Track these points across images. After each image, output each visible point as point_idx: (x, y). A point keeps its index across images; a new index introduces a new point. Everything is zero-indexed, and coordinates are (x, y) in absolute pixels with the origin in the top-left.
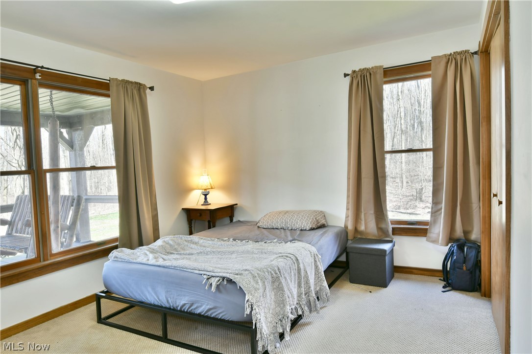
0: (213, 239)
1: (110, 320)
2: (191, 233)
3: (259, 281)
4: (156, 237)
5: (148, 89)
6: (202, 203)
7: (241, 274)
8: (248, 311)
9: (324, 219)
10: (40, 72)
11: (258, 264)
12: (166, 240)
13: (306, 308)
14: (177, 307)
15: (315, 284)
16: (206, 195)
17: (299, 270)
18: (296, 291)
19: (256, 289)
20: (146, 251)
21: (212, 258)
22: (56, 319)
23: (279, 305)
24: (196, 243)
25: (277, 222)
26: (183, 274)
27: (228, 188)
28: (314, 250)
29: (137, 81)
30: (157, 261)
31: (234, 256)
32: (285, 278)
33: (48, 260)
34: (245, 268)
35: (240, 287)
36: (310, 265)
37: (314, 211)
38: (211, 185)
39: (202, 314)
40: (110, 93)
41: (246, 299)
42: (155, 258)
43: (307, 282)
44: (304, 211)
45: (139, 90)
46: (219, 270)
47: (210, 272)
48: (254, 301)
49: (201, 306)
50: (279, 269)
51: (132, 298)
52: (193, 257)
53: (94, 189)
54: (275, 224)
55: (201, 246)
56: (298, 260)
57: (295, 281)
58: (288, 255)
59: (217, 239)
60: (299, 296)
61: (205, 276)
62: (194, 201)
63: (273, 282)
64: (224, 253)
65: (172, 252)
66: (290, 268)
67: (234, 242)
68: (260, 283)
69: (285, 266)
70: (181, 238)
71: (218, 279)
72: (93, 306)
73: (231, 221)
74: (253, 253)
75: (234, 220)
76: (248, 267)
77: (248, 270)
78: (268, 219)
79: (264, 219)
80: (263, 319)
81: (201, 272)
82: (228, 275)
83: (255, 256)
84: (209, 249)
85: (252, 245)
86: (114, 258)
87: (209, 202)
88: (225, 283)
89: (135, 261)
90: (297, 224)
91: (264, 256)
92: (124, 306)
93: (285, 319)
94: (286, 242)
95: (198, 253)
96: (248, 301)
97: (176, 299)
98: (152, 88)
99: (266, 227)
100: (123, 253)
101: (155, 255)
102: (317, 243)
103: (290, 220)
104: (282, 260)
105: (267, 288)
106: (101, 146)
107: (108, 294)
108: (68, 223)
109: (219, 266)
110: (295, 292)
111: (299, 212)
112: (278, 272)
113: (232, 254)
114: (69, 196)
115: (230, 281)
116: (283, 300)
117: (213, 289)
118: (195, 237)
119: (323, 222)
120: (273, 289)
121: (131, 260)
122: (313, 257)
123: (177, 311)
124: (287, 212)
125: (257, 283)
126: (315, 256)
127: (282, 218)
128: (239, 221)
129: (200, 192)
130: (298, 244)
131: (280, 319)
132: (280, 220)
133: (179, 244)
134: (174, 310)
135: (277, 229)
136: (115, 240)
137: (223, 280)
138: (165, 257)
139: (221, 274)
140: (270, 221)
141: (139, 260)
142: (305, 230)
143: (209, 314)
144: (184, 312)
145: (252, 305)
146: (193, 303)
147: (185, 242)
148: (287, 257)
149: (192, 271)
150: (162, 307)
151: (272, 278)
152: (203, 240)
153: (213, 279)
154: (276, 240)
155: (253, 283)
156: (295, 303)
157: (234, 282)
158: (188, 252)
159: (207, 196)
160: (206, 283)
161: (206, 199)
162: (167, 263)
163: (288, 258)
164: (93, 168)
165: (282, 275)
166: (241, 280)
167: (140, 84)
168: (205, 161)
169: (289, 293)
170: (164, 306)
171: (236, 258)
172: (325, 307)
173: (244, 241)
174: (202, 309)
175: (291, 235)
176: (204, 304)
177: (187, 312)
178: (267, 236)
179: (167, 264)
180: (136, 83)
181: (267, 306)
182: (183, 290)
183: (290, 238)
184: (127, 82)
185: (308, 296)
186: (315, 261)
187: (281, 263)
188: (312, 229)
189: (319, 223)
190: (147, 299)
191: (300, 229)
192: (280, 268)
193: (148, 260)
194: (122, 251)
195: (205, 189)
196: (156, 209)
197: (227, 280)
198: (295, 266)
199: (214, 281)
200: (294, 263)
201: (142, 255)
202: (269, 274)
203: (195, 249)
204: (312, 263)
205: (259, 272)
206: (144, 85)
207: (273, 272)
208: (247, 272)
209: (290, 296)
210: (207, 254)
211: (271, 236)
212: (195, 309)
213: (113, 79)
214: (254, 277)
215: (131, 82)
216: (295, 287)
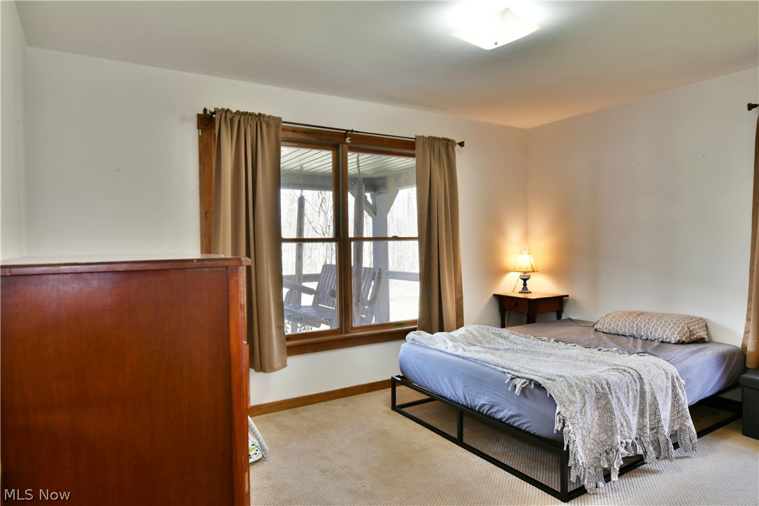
0: (528, 336)
1: (405, 410)
2: (503, 326)
3: (577, 392)
4: (460, 324)
5: (457, 145)
6: (520, 290)
7: (553, 380)
8: (558, 426)
9: (704, 331)
10: (350, 136)
11: (581, 373)
12: (469, 329)
13: (651, 448)
14: (475, 407)
15: (672, 421)
16: (525, 280)
17: (643, 394)
18: (636, 420)
19: (572, 402)
20: (446, 339)
21: (522, 357)
22: (353, 397)
23: (605, 431)
24: (505, 338)
25: (625, 326)
26: (484, 369)
27: (556, 272)
28: (673, 370)
29: (445, 137)
30: (456, 350)
31: (550, 359)
32: (618, 399)
33: (348, 333)
34: (560, 374)
35: (550, 395)
36: (664, 390)
37: (688, 317)
38: (532, 266)
39: (503, 420)
40: (415, 152)
41: (557, 411)
42: (455, 347)
43: (655, 413)
44: (670, 315)
45: (447, 147)
46: (527, 371)
47: (516, 371)
48: (567, 415)
49: (502, 411)
50: (608, 384)
51: (428, 388)
52: (500, 353)
53: (396, 265)
54: (621, 329)
55: (511, 342)
56: (641, 378)
57: (634, 407)
58: (626, 369)
59: (532, 337)
60: (641, 428)
61: (509, 375)
62: (510, 286)
63: (598, 399)
64: (539, 354)
65: (474, 343)
66: (628, 386)
67: (556, 344)
68: (577, 395)
69: (618, 381)
70: (488, 330)
71: (524, 380)
72: (388, 392)
73: (559, 317)
74: (577, 359)
75: (564, 317)
76: (564, 374)
77: (564, 377)
78: (612, 321)
79: (604, 320)
80: (578, 442)
81: (505, 370)
82: (536, 378)
83: (579, 363)
84: (519, 347)
85: (578, 351)
86: (412, 340)
87: (530, 290)
88: (532, 387)
89: (432, 347)
90: (656, 332)
91: (592, 365)
92: (423, 397)
93: (613, 453)
94: (630, 354)
95: (506, 350)
96: (559, 413)
97: (475, 397)
98: (462, 144)
99: (607, 331)
100: (422, 336)
101: (455, 343)
102: (682, 361)
103: (645, 326)
104: (616, 373)
105: (587, 404)
106: (406, 211)
107: (405, 380)
108: (369, 299)
109: (529, 367)
110: (634, 421)
111: (661, 316)
112: (606, 387)
113: (548, 356)
114: (370, 268)
115: (538, 385)
116: (611, 427)
117: (517, 391)
118: (505, 332)
119: (703, 334)
120: (597, 408)
121: (429, 345)
122: (670, 381)
123: (475, 411)
124: (642, 313)
125: (574, 394)
126: (673, 380)
127: (632, 320)
128: (570, 319)
129: (518, 274)
130: (648, 359)
131: (606, 451)
132: (629, 324)
133: (484, 336)
134: (472, 409)
135: (624, 336)
136: (414, 322)
137: (530, 383)
138: (466, 348)
139: (528, 376)
140: (614, 323)
141: (437, 346)
142: (669, 343)
143: (512, 421)
144: (482, 414)
145: (564, 420)
146: (493, 406)
147: (491, 335)
148: (625, 371)
149: (494, 367)
150: (458, 404)
151: (597, 392)
152: (516, 336)
153: (518, 380)
154: (616, 349)
155: (567, 392)
156: (633, 437)
157: (543, 388)
158: (493, 346)
159: (527, 282)
160: (509, 384)
161: (525, 284)
162: (468, 354)
163: (625, 373)
164: (395, 238)
165: (613, 393)
166: (552, 387)
167: (448, 139)
168: (526, 235)
169: (622, 420)
170: (461, 403)
171: (553, 362)
172: (688, 457)
173: (569, 345)
174: (503, 414)
175: (643, 346)
176: (506, 408)
177: (486, 415)
178: (605, 343)
179: (467, 356)
180: (444, 139)
181: (586, 427)
182: (483, 387)
183: (640, 350)
184: (434, 139)
185: (657, 433)
186: (674, 387)
187: (613, 377)
188: (680, 343)
189: (694, 335)
190: (443, 391)
191: (660, 340)
192: (610, 383)
193: (447, 348)
194: (420, 334)
195: (525, 272)
196: (461, 291)
197: (535, 384)
198: (637, 386)
199: (519, 383)
200: (635, 382)
201: (441, 342)
202: (592, 387)
203: (504, 344)
204: (667, 388)
205: (578, 382)
206: (453, 140)
207: (598, 386)
208: (562, 379)
209: (625, 424)
210: (517, 352)
211: (611, 343)
212: (495, 412)
213: (419, 137)
214: (570, 386)
215: (439, 139)
216: (634, 415)
